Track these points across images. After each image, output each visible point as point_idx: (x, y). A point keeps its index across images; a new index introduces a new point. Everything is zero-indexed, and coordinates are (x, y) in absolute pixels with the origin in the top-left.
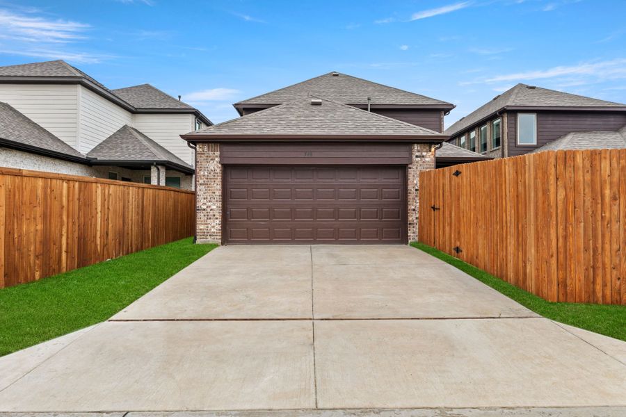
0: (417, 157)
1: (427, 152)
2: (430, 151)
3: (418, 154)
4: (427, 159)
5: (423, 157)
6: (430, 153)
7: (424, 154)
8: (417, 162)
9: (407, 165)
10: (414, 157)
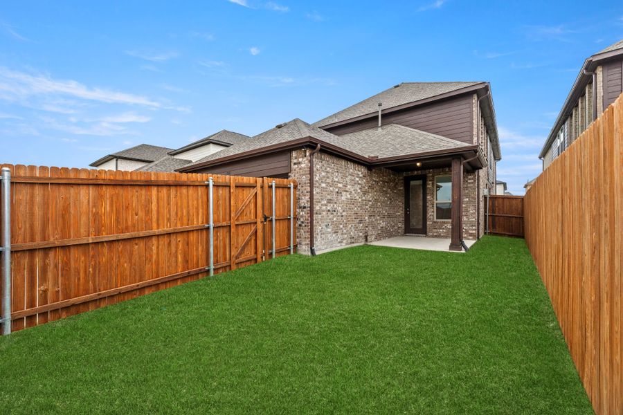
0: (295, 164)
1: (303, 157)
2: (305, 156)
3: (295, 161)
4: (303, 165)
5: (299, 163)
6: (305, 159)
7: (300, 160)
8: (295, 170)
9: (288, 173)
10: (292, 164)
